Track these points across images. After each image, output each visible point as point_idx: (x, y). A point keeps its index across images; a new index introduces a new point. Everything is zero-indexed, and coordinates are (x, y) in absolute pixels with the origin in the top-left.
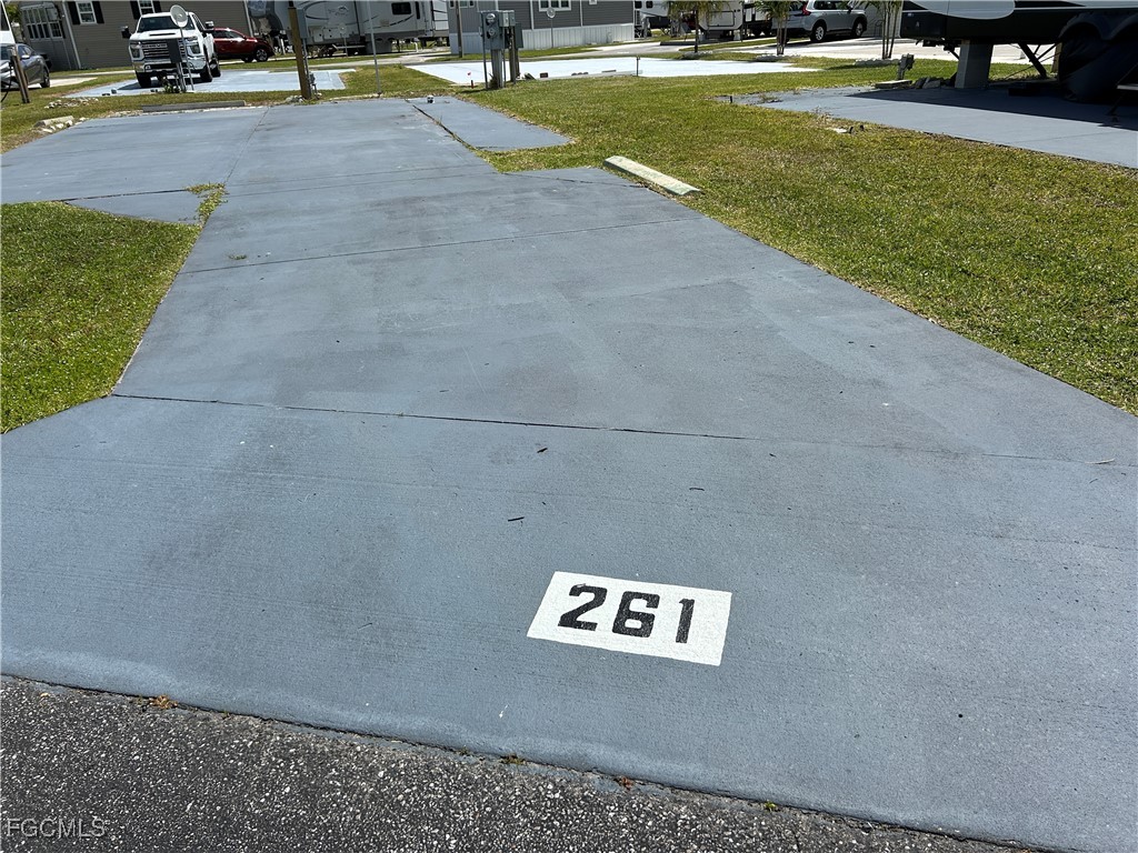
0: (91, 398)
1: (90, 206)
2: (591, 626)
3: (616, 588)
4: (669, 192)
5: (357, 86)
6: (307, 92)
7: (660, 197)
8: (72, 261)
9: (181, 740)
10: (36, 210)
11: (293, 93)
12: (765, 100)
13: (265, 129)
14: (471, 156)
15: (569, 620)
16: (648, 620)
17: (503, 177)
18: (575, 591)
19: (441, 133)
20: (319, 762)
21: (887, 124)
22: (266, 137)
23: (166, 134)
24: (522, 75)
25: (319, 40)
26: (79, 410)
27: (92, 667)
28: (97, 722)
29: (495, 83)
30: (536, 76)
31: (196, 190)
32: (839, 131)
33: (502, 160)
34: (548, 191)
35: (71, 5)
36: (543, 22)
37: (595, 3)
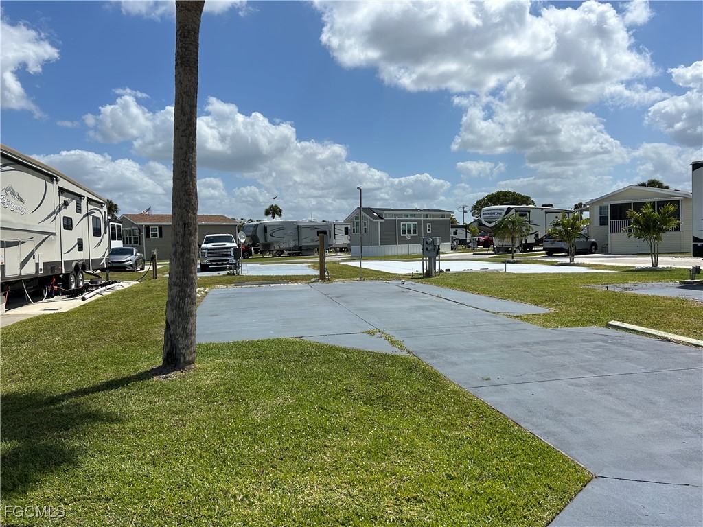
4: (695, 345)
6: (324, 276)
7: (692, 348)
11: (316, 276)
12: (625, 289)
13: (334, 297)
14: (503, 317)
17: (556, 332)
19: (451, 302)
25: (277, 248)
29: (429, 274)
31: (370, 333)
35: (147, 228)
36: (403, 241)
37: (430, 232)
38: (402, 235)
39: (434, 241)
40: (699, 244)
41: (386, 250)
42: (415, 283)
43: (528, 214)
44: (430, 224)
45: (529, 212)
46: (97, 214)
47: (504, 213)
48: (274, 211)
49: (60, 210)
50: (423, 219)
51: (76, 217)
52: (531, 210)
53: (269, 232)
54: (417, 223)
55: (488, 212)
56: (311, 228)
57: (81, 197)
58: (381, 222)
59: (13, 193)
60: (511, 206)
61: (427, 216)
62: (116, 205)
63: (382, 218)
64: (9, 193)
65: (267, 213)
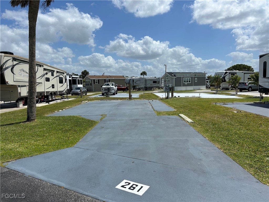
0: (70, 147)
1: (83, 117)
2: (125, 188)
3: (132, 183)
4: (188, 122)
5: (141, 97)
6: (130, 98)
7: (185, 122)
8: (77, 126)
9: (63, 192)
10: (75, 117)
11: (128, 98)
12: (224, 104)
13: (119, 105)
14: (154, 112)
15: (123, 186)
16: (134, 188)
17: (157, 116)
18: (126, 183)
19: (151, 107)
20: (79, 197)
21: (247, 111)
22: (119, 106)
23: (102, 105)
24: (174, 96)
26: (68, 148)
27: (55, 182)
28: (53, 188)
29: (167, 98)
30: (177, 96)
31: (102, 115)
32: (235, 112)
33: (159, 113)
34: (164, 120)
35: (94, 80)
36: (184, 85)
37: (197, 81)
38: (184, 83)
39: (169, 85)
40: (260, 87)
41: (177, 88)
42: (157, 101)
43: (235, 74)
44: (197, 78)
45: (236, 73)
46: (61, 76)
47: (224, 74)
48: (144, 73)
49: (44, 75)
50: (193, 76)
51: (51, 78)
53: (134, 82)
54: (190, 78)
55: (218, 73)
56: (151, 80)
57: (54, 71)
58: (175, 78)
59: (24, 71)
60: (227, 71)
61: (195, 75)
62: (88, 72)
63: (175, 76)
64: (22, 71)
65: (141, 74)
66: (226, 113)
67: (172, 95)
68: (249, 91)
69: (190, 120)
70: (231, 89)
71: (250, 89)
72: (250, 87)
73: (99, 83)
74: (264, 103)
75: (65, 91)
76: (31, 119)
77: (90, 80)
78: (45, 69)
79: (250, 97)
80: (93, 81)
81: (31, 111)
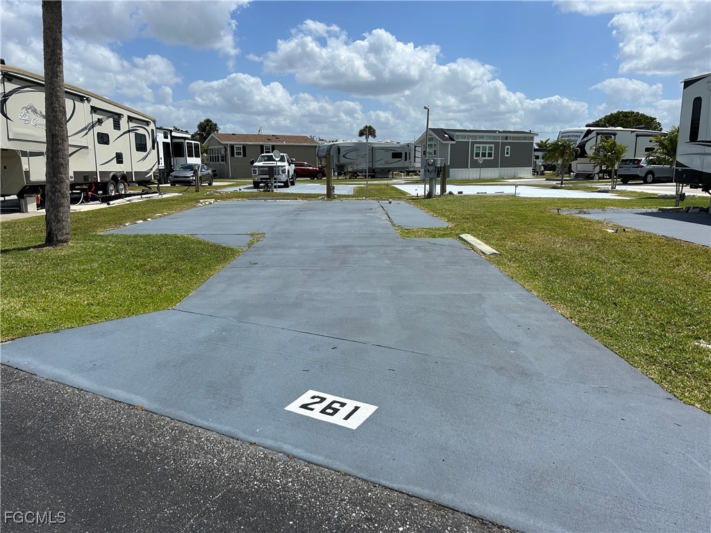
0: (164, 309)
1: (201, 238)
2: (312, 409)
3: (330, 398)
4: (483, 253)
5: (359, 194)
6: (330, 195)
7: (477, 254)
8: (183, 259)
9: (140, 419)
10: (178, 237)
11: (324, 195)
12: (580, 213)
13: (300, 210)
14: (392, 229)
15: (305, 406)
16: (336, 411)
17: (402, 240)
18: (313, 397)
19: (385, 217)
20: (183, 433)
21: (642, 229)
22: (298, 214)
23: (252, 210)
24: (447, 192)
25: (350, 170)
26: (157, 313)
27: (121, 394)
28: (114, 410)
29: (430, 195)
30: (456, 193)
31: (252, 235)
32: (610, 231)
33: (407, 232)
34: (419, 248)
35: (232, 147)
36: (475, 165)
37: (509, 155)
38: (475, 158)
39: (435, 162)
40: (680, 169)
41: (456, 173)
42: (402, 203)
43: (613, 137)
44: (509, 147)
45: (615, 135)
46: (141, 131)
47: (582, 136)
48: (368, 131)
49: (93, 126)
50: (500, 141)
51: (113, 134)
52: (617, 132)
53: (342, 153)
54: (493, 145)
55: (566, 134)
56: (386, 149)
57: (120, 116)
58: (451, 145)
59: (35, 111)
60: (592, 128)
61: (506, 138)
62: (216, 125)
63: (453, 140)
64: (30, 111)
65: (361, 134)
66: (584, 234)
67: (443, 190)
68: (646, 182)
69: (488, 249)
70: (600, 178)
71: (650, 178)
72: (650, 172)
73: (244, 155)
74: (687, 212)
75: (151, 173)
76: (57, 238)
77: (220, 146)
78: (94, 110)
79: (648, 196)
80: (229, 149)
81: (56, 216)
